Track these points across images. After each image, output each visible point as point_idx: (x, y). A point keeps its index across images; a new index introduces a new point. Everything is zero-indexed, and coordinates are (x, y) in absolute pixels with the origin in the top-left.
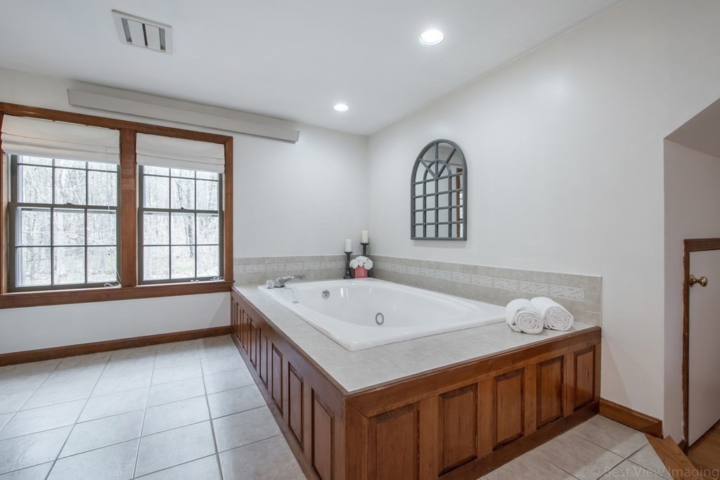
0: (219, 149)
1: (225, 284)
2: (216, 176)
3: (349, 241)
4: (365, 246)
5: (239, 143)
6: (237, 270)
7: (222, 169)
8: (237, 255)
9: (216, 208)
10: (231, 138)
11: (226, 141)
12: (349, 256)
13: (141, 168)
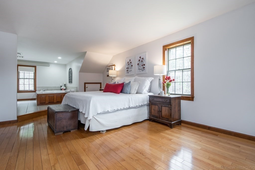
0: (34, 68)
1: (35, 91)
2: (33, 73)
3: (61, 84)
4: (65, 85)
5: (37, 67)
6: (37, 89)
7: (34, 72)
8: (37, 86)
9: (33, 78)
10: (36, 66)
11: (35, 67)
12: (61, 86)
13: (19, 72)
